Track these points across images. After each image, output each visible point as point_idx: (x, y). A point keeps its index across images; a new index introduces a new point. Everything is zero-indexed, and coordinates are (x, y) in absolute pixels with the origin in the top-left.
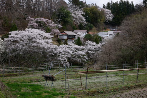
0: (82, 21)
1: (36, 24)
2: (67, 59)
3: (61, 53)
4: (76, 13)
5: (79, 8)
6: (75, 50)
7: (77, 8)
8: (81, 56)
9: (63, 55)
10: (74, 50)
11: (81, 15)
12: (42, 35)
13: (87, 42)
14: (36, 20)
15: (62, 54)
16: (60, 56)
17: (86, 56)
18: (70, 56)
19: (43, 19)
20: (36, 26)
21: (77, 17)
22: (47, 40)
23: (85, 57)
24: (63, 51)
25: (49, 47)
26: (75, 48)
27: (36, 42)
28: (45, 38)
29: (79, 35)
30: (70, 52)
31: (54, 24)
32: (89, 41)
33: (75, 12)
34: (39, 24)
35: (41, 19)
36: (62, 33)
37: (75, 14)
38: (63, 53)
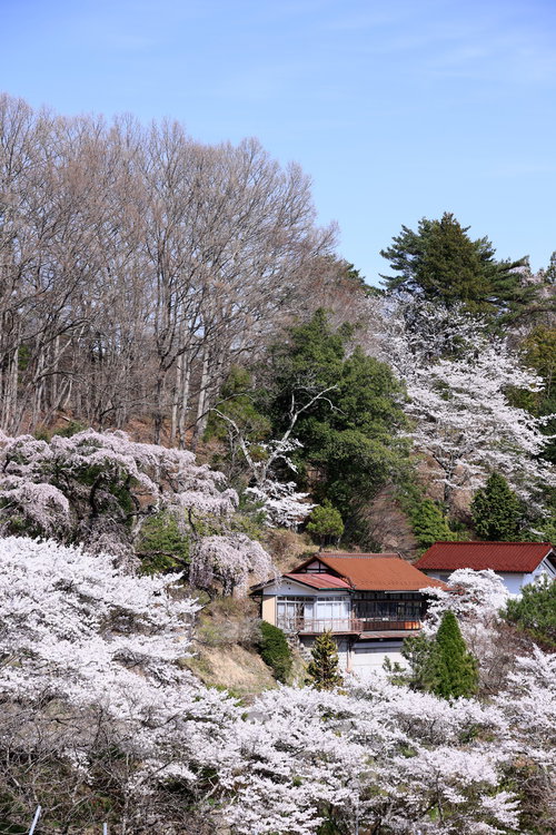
0: (506, 457)
1: (53, 491)
2: (318, 821)
3: (259, 765)
4: (455, 380)
5: (485, 331)
6: (399, 734)
7: (467, 328)
8: (449, 792)
9: (277, 779)
10: (384, 733)
11: (501, 399)
12: (94, 592)
13: (523, 661)
14: (48, 453)
15: (267, 774)
16: (248, 795)
17: (504, 795)
18: (344, 792)
19: (118, 447)
20: (53, 505)
21: (465, 420)
22: (135, 644)
23: (487, 802)
24: (280, 747)
25: (149, 711)
26: (400, 716)
27: (33, 655)
28: (121, 621)
29: (459, 590)
30: (352, 754)
31: (221, 487)
32: (537, 651)
33: (444, 369)
34: (84, 490)
35: (97, 444)
36: (301, 577)
37: (440, 386)
38: (280, 762)
